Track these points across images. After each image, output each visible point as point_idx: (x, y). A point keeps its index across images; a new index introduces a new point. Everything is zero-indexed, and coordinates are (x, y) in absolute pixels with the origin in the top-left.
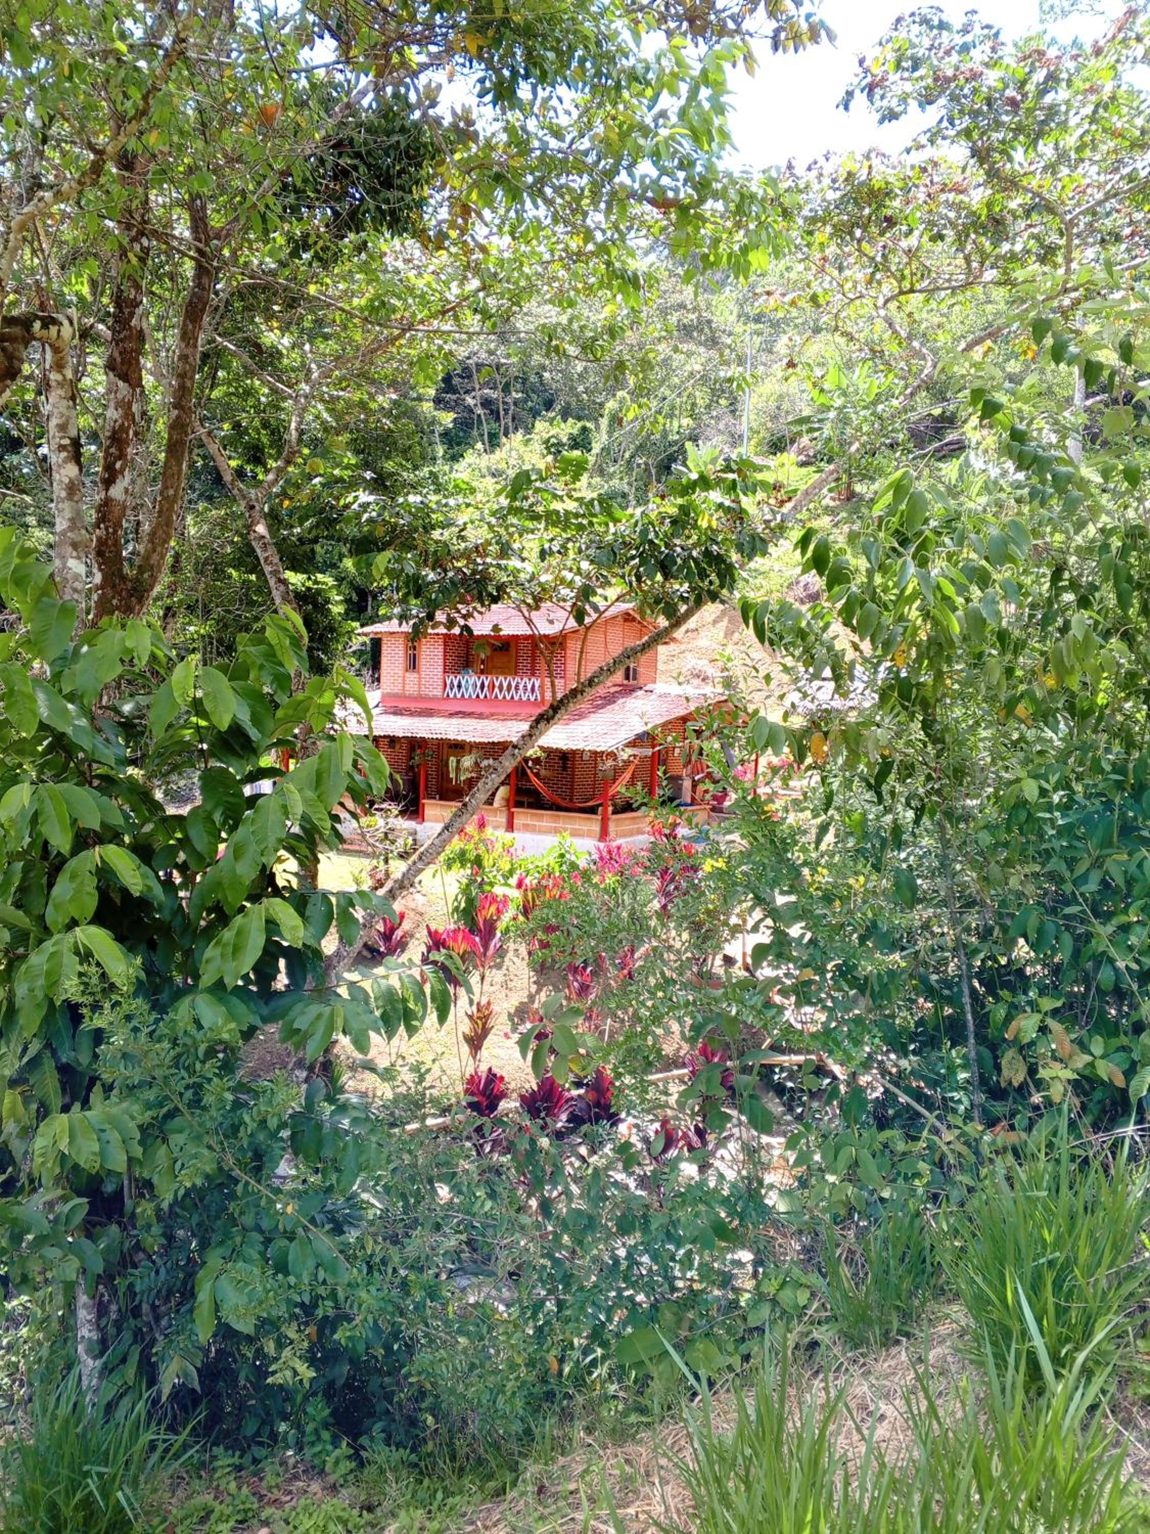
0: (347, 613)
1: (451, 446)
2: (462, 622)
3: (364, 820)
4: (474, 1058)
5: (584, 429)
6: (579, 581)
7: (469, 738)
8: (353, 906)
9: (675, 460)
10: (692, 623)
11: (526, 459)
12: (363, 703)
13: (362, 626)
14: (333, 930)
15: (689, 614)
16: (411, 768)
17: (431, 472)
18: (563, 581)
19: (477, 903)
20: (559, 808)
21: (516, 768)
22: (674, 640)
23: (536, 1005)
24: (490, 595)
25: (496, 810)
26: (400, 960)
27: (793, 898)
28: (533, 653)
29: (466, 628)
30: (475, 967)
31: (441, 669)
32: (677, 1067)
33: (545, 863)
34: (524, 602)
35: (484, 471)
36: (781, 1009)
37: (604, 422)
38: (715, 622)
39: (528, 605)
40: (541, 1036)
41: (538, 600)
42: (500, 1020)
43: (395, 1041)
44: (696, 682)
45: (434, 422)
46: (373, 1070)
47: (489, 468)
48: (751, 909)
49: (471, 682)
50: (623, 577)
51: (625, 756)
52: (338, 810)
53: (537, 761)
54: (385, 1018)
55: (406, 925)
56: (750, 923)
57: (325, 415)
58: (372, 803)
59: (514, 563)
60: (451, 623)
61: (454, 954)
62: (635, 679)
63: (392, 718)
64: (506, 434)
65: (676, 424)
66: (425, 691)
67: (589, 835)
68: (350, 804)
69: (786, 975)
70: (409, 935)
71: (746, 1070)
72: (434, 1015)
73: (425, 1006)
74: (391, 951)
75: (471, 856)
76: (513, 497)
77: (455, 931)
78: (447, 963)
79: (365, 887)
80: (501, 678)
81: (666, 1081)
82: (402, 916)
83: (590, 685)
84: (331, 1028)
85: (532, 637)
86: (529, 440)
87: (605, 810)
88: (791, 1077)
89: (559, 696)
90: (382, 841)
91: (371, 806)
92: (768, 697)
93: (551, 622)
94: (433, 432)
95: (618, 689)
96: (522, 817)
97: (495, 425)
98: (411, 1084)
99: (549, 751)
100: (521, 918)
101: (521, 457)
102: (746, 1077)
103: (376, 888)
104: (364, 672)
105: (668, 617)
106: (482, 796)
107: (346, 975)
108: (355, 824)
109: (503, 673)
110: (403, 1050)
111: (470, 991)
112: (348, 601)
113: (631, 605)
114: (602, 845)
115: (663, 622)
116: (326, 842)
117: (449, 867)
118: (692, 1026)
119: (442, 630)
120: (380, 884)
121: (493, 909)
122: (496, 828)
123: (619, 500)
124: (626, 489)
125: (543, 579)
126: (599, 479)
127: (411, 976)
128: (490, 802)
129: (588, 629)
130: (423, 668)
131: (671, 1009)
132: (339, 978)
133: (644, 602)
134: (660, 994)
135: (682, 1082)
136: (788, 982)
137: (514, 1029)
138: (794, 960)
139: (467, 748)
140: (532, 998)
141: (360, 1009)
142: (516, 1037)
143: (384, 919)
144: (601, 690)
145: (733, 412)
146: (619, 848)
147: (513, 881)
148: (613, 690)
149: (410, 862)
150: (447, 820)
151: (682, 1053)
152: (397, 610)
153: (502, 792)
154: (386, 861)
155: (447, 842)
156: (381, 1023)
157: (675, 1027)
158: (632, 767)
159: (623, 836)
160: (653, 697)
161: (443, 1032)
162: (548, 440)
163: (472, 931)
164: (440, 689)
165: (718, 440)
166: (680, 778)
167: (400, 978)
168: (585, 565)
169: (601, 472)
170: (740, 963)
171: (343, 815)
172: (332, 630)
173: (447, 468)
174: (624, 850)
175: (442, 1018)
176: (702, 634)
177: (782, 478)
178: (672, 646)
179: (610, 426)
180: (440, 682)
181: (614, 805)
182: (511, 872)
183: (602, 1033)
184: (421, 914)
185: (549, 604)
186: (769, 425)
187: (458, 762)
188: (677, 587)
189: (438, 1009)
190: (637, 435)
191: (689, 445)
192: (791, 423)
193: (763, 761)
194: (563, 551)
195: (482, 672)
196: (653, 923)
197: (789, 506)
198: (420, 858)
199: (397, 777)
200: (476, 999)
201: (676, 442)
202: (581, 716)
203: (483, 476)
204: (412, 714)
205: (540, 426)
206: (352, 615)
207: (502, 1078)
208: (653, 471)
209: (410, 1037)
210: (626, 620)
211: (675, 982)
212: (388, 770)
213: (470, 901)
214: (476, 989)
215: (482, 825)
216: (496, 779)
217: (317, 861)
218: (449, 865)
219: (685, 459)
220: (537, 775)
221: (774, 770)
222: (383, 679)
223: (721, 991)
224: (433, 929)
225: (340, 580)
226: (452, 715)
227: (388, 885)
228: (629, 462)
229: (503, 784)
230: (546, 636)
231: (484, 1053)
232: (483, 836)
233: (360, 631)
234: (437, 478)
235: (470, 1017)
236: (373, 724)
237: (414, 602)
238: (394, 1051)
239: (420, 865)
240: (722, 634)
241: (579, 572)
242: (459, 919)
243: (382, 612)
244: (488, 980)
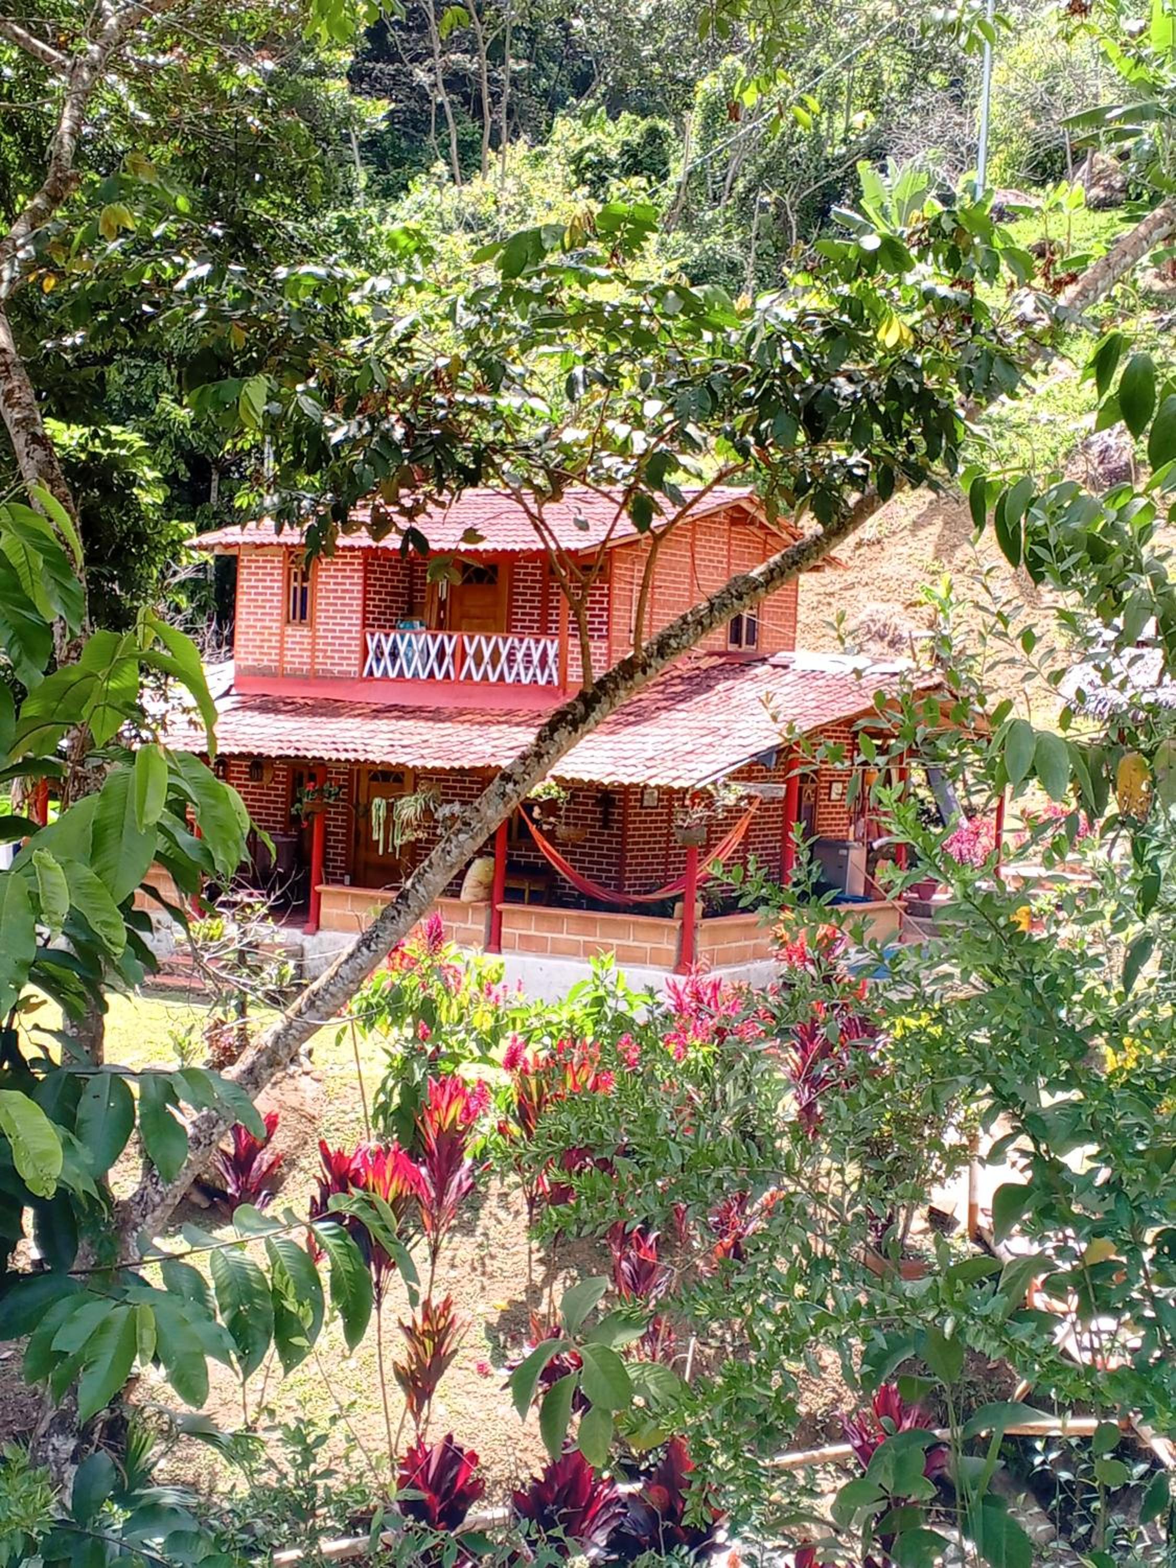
0: (168, 505)
1: (382, 169)
2: (403, 523)
3: (199, 926)
4: (417, 1415)
5: (653, 134)
6: (640, 442)
7: (411, 760)
8: (176, 1104)
9: (838, 197)
10: (869, 528)
11: (535, 194)
12: (198, 688)
13: (201, 530)
14: (131, 1149)
15: (865, 509)
16: (294, 820)
17: (342, 221)
18: (607, 441)
19: (424, 1097)
20: (595, 905)
21: (509, 821)
22: (832, 562)
23: (543, 1309)
24: (462, 468)
25: (465, 907)
26: (268, 1212)
27: (1076, 1095)
28: (546, 588)
29: (413, 535)
30: (420, 1228)
31: (357, 619)
32: (833, 1439)
33: (565, 1015)
34: (528, 482)
35: (450, 218)
36: (1047, 1320)
37: (694, 120)
38: (916, 526)
39: (538, 490)
40: (553, 1373)
41: (558, 479)
42: (469, 1339)
43: (257, 1377)
44: (876, 648)
45: (349, 118)
46: (210, 1438)
47: (458, 213)
48: (987, 1118)
49: (418, 646)
50: (730, 436)
51: (730, 799)
52: (145, 902)
53: (550, 807)
54: (238, 1328)
55: (281, 1142)
56: (985, 1146)
57: (132, 106)
58: (214, 890)
59: (509, 401)
60: (380, 525)
61: (378, 1197)
62: (751, 640)
63: (259, 719)
64: (495, 144)
65: (840, 123)
66: (324, 664)
67: (655, 959)
68: (170, 892)
69: (1062, 1251)
70: (286, 1161)
71: (974, 1446)
72: (339, 1325)
73: (318, 1306)
74: (249, 1194)
75: (414, 1000)
76: (510, 268)
77: (378, 1154)
78: (365, 1217)
79: (198, 1063)
80: (479, 638)
81: (810, 1467)
82: (272, 1122)
83: (661, 653)
84: (130, 1348)
85: (543, 554)
86: (540, 157)
87: (689, 909)
88: (1065, 1462)
89: (598, 674)
90: (233, 969)
91: (213, 896)
92: (1028, 677)
93: (583, 526)
94: (346, 139)
95: (716, 661)
96: (519, 921)
97: (471, 126)
98: (286, 1468)
99: (575, 788)
100: (515, 1129)
101: (523, 191)
102: (975, 1462)
103: (221, 1065)
104: (202, 624)
105: (822, 518)
106: (439, 879)
107: (157, 1241)
108: (180, 934)
109: (482, 628)
110: (271, 1397)
111: (410, 1275)
112: (170, 480)
113: (746, 491)
114: (681, 980)
115: (810, 526)
116: (118, 970)
117: (369, 1022)
118: (865, 1354)
119: (363, 539)
120: (228, 1057)
121: (456, 1109)
122: (465, 943)
123: (723, 276)
124: (738, 254)
125: (569, 435)
126: (681, 235)
127: (290, 1243)
128: (454, 890)
129: (657, 538)
130: (321, 617)
131: (824, 1320)
132: (146, 1247)
133: (773, 486)
134: (799, 1289)
135: (843, 1469)
136: (1065, 1266)
137: (499, 1357)
138: (1077, 1222)
139: (409, 780)
140: (534, 1293)
141: (186, 1312)
142: (503, 1375)
143: (236, 1129)
144: (682, 665)
145: (957, 99)
146: (716, 987)
147: (499, 1053)
148: (705, 663)
149: (290, 1012)
150: (366, 927)
151: (845, 1408)
152: (272, 500)
153: (479, 870)
154: (242, 1010)
155: (365, 971)
156: (229, 1340)
157: (829, 1357)
158: (744, 822)
159: (726, 961)
160: (789, 678)
161: (352, 1363)
162: (580, 156)
163: (413, 1155)
164: (355, 658)
165: (926, 155)
166: (842, 843)
167: (269, 1247)
168: (652, 408)
169: (688, 221)
170: (963, 1227)
171: (158, 915)
172: (141, 538)
173: (373, 212)
174: (727, 990)
175: (354, 1330)
176: (890, 550)
177: (1056, 229)
178: (829, 574)
179: (706, 126)
180: (356, 646)
181: (706, 899)
182: (495, 1035)
183: (678, 1367)
184: (312, 1119)
185: (578, 487)
186: (1031, 124)
187: (390, 808)
188: (839, 454)
189: (345, 1312)
190: (763, 144)
191: (864, 167)
192: (1075, 121)
193: (1012, 808)
194: (609, 379)
195: (441, 626)
196: (784, 1144)
197: (1071, 291)
198: (311, 1004)
199: (265, 836)
200: (423, 1291)
201: (840, 160)
202: (641, 716)
203: (447, 230)
204: (297, 709)
205: (563, 127)
206: (178, 508)
207: (473, 1457)
208: (793, 219)
209: (288, 1369)
210: (734, 522)
211: (832, 1264)
212: (246, 822)
213: (411, 1093)
214: (423, 1270)
215: (436, 937)
216: (467, 843)
217: (104, 1007)
218: (369, 1018)
219: (859, 195)
220: (550, 836)
221: (1037, 827)
222: (239, 639)
223: (927, 1282)
224: (332, 1149)
225: (154, 437)
226: (377, 713)
227: (247, 1058)
228: (743, 200)
229: (480, 853)
230: (572, 553)
231: (438, 1406)
232: (438, 960)
233: (195, 541)
234: (353, 231)
235: (410, 1332)
236: (218, 730)
237: (305, 480)
238: (253, 1398)
239: (310, 1018)
240: (930, 549)
241: (638, 422)
242: (388, 1131)
243: (241, 502)
244: (445, 1255)
